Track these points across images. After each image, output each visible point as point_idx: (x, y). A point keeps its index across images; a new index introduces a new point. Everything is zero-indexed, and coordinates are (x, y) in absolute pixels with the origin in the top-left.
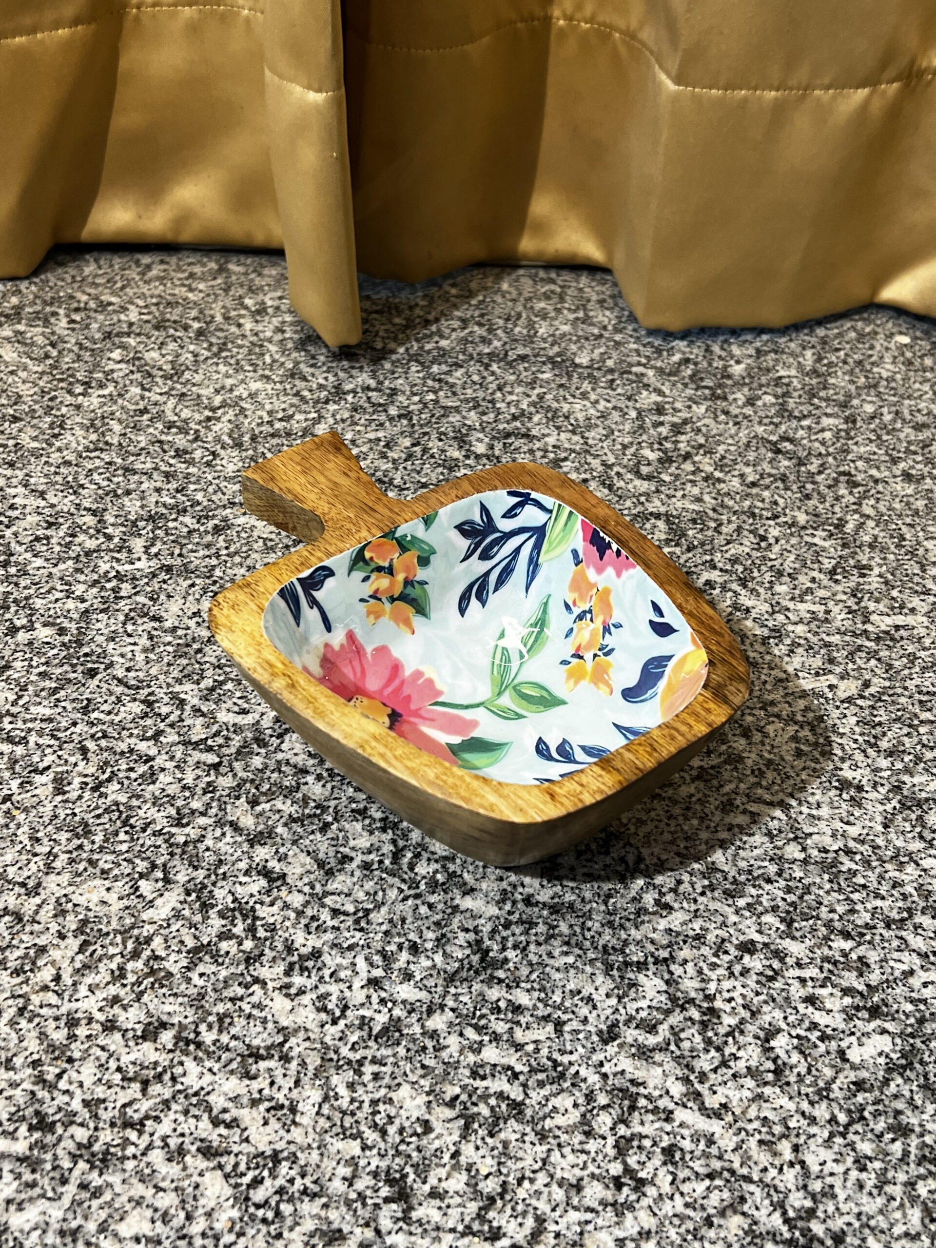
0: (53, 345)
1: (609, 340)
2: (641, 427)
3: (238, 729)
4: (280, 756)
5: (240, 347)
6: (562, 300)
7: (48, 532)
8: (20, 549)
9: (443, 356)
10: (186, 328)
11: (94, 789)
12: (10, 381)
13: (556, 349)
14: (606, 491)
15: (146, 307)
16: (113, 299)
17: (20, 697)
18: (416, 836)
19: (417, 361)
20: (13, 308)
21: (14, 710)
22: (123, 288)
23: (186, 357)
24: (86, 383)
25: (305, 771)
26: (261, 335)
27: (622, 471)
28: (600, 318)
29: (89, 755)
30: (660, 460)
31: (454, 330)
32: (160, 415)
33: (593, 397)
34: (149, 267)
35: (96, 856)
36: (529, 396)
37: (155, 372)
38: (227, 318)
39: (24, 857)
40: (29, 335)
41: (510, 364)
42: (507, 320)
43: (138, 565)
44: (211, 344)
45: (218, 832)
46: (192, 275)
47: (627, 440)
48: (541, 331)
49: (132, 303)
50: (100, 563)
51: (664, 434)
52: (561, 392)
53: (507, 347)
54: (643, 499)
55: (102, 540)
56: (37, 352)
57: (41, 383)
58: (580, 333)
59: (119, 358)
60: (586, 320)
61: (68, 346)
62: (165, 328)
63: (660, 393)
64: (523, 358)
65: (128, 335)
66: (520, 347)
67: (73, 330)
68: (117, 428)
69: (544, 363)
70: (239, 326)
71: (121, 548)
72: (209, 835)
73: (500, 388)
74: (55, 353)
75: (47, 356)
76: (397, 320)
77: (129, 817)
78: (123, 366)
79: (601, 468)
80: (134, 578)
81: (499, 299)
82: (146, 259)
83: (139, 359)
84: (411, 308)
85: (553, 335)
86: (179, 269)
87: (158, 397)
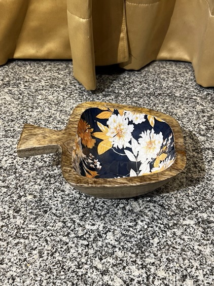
0: (21, 94)
1: (184, 87)
2: (198, 118)
3: (92, 231)
4: (106, 241)
5: (76, 93)
6: (169, 74)
7: (27, 161)
8: (19, 167)
9: (136, 94)
10: (59, 87)
11: (52, 255)
12: (9, 107)
13: (169, 91)
14: (192, 140)
15: (47, 80)
16: (37, 78)
17: (25, 221)
18: (153, 270)
19: (128, 96)
20: (7, 81)
21: (24, 226)
22: (39, 74)
23: (61, 98)
24: (32, 107)
25: (115, 247)
26: (82, 89)
27: (195, 133)
28: (181, 80)
29: (48, 242)
30: (206, 129)
31: (138, 85)
32: (55, 118)
33: (183, 107)
34: (46, 66)
35: (55, 281)
36: (163, 108)
37: (52, 103)
38: (71, 84)
39: (33, 282)
40: (13, 91)
41: (156, 96)
42: (153, 81)
43: (55, 171)
44: (67, 93)
45: (91, 271)
46: (59, 69)
47: (195, 122)
48: (164, 85)
49: (42, 79)
50: (44, 172)
51: (206, 120)
52: (173, 106)
53: (155, 91)
54: (203, 143)
55: (43, 163)
56: (16, 97)
57: (19, 108)
58: (175, 85)
59: (41, 98)
60: (176, 81)
61: (25, 94)
62: (53, 87)
63: (203, 106)
64: (160, 94)
65: (43, 90)
66: (158, 91)
67: (26, 89)
68: (43, 123)
69: (166, 96)
70: (75, 86)
71: (49, 165)
72: (89, 272)
73: (154, 105)
74: (21, 97)
75: (19, 98)
76: (121, 83)
77: (63, 266)
78: (42, 101)
79: (189, 132)
80: (54, 177)
81: (150, 75)
82: (44, 64)
83: (47, 98)
84: (124, 78)
85: (167, 86)
86: (55, 67)
87: (54, 112)
